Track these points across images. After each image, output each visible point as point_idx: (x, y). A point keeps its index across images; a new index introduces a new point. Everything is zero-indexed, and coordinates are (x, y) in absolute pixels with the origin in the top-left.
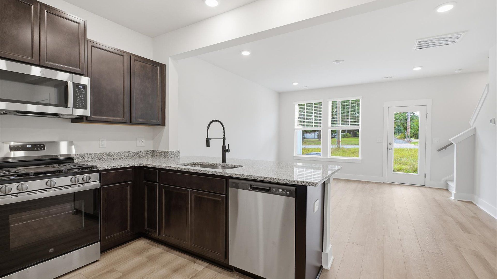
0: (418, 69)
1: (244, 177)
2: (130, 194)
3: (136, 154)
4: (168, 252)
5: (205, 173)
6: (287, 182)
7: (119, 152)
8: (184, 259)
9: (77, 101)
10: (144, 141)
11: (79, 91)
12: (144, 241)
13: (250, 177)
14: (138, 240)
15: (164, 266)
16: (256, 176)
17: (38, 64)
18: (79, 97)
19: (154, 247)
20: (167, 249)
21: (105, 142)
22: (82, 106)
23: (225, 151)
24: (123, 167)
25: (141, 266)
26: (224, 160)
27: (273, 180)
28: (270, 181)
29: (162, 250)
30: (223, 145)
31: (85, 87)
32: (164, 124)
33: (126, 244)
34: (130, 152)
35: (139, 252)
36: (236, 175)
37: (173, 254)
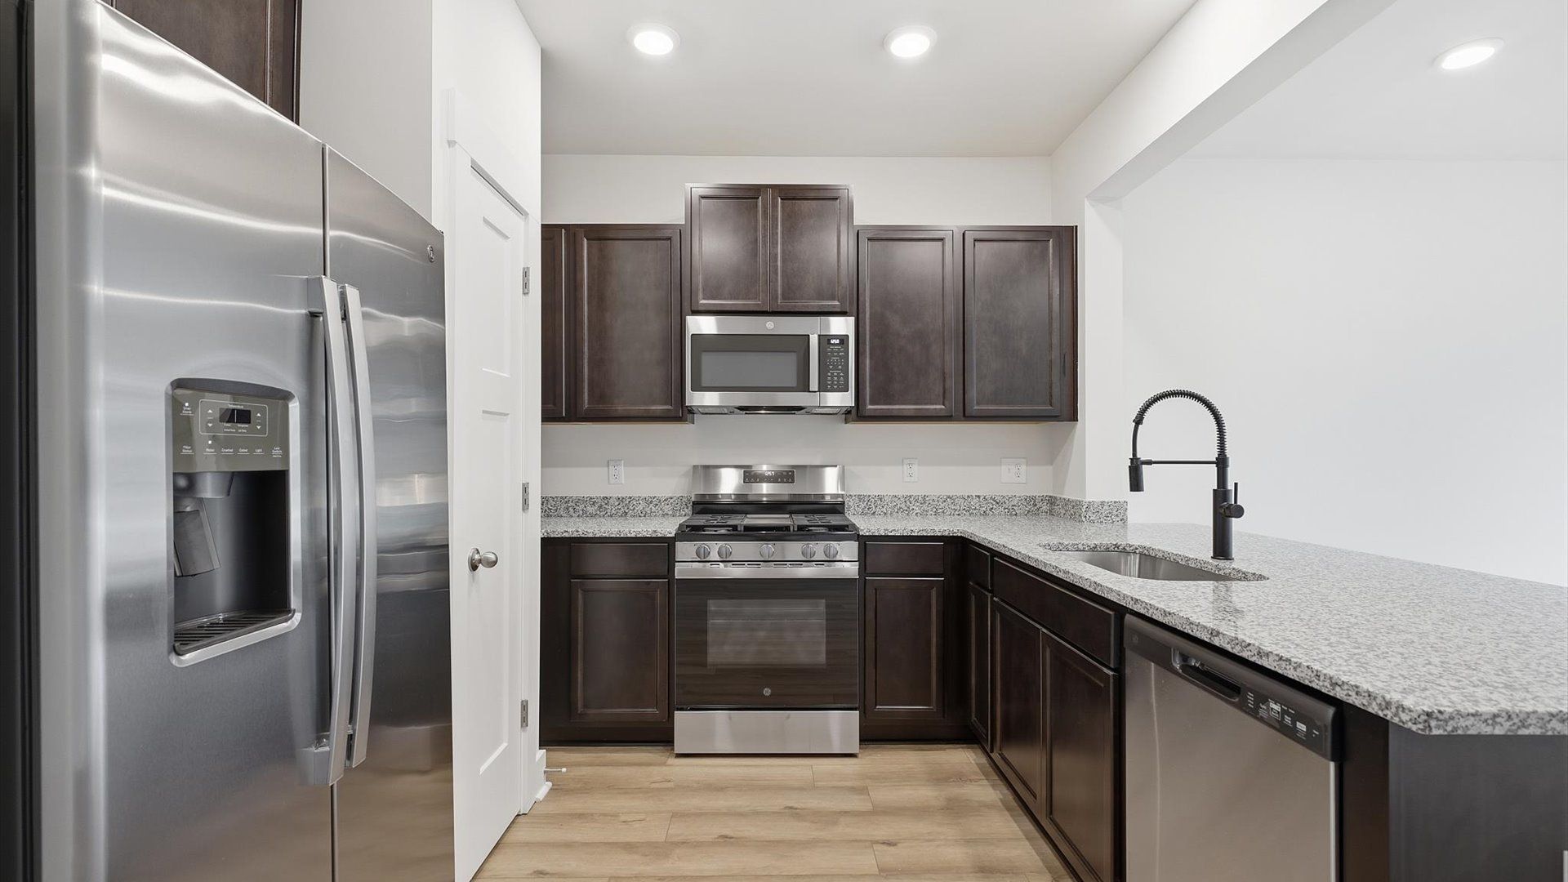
1: (1155, 617)
2: (937, 611)
3: (998, 503)
4: (1006, 813)
6: (1291, 674)
7: (949, 497)
8: (1034, 853)
9: (829, 374)
10: (1023, 468)
11: (832, 352)
12: (975, 757)
13: (1170, 618)
14: (962, 748)
15: (968, 842)
17: (764, 310)
18: (834, 366)
19: (985, 782)
20: (1014, 804)
21: (915, 468)
22: (838, 385)
23: (1225, 508)
24: (916, 534)
25: (920, 812)
26: (1222, 548)
27: (1240, 647)
28: (1232, 651)
29: (1001, 800)
30: (1216, 488)
31: (843, 339)
32: (1073, 417)
33: (935, 746)
34: (979, 497)
35: (940, 778)
37: (1015, 825)
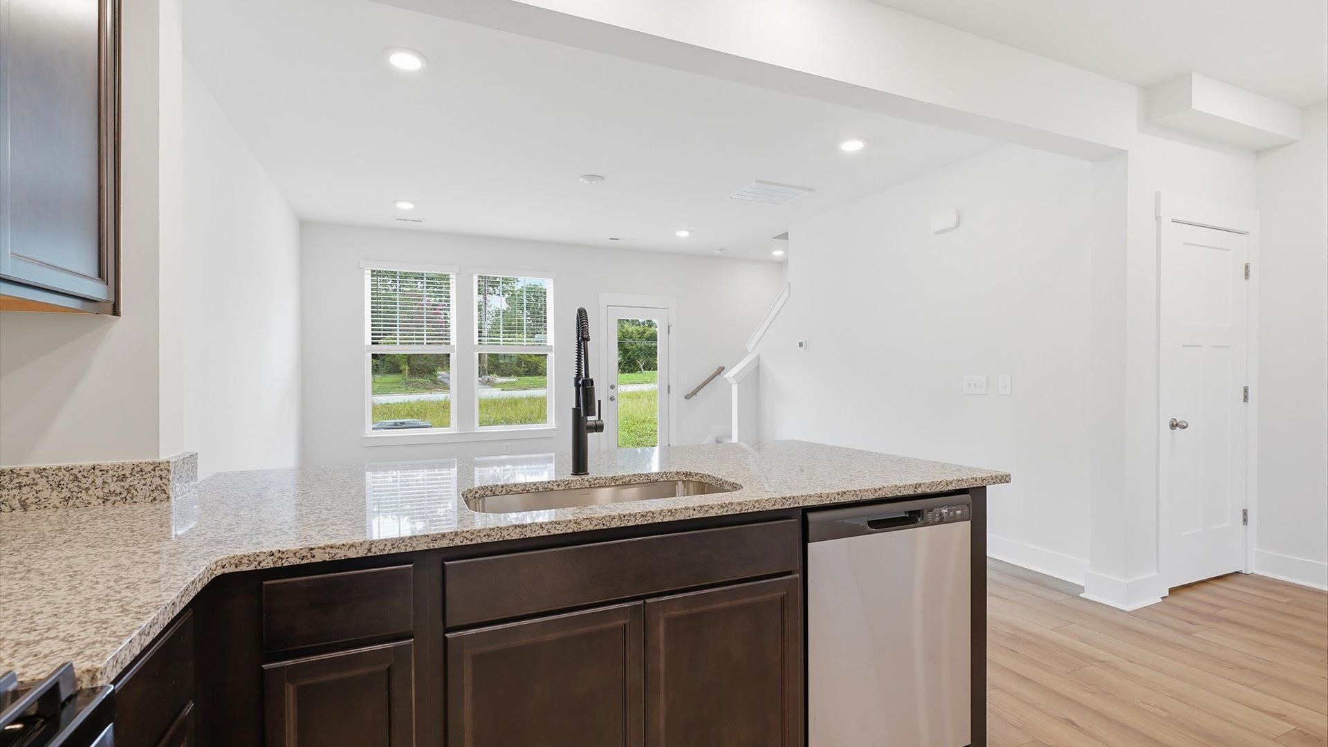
0: (683, 234)
1: (864, 498)
5: (729, 513)
13: (880, 492)
16: (896, 486)
26: (580, 465)
27: (934, 487)
28: (929, 491)
32: (115, 305)
36: (842, 496)
